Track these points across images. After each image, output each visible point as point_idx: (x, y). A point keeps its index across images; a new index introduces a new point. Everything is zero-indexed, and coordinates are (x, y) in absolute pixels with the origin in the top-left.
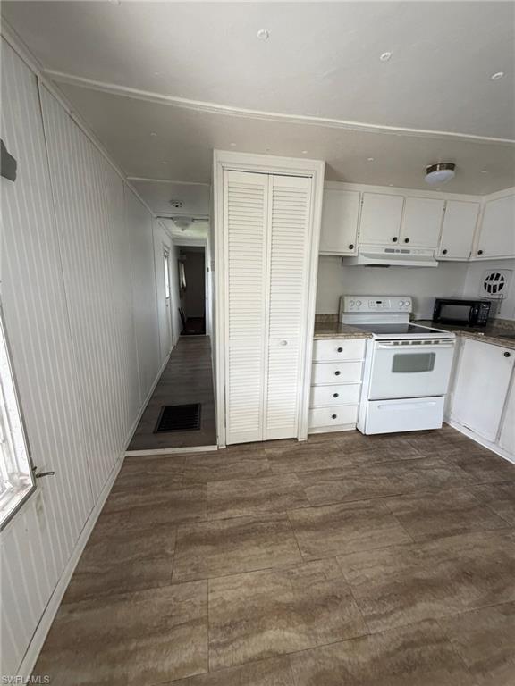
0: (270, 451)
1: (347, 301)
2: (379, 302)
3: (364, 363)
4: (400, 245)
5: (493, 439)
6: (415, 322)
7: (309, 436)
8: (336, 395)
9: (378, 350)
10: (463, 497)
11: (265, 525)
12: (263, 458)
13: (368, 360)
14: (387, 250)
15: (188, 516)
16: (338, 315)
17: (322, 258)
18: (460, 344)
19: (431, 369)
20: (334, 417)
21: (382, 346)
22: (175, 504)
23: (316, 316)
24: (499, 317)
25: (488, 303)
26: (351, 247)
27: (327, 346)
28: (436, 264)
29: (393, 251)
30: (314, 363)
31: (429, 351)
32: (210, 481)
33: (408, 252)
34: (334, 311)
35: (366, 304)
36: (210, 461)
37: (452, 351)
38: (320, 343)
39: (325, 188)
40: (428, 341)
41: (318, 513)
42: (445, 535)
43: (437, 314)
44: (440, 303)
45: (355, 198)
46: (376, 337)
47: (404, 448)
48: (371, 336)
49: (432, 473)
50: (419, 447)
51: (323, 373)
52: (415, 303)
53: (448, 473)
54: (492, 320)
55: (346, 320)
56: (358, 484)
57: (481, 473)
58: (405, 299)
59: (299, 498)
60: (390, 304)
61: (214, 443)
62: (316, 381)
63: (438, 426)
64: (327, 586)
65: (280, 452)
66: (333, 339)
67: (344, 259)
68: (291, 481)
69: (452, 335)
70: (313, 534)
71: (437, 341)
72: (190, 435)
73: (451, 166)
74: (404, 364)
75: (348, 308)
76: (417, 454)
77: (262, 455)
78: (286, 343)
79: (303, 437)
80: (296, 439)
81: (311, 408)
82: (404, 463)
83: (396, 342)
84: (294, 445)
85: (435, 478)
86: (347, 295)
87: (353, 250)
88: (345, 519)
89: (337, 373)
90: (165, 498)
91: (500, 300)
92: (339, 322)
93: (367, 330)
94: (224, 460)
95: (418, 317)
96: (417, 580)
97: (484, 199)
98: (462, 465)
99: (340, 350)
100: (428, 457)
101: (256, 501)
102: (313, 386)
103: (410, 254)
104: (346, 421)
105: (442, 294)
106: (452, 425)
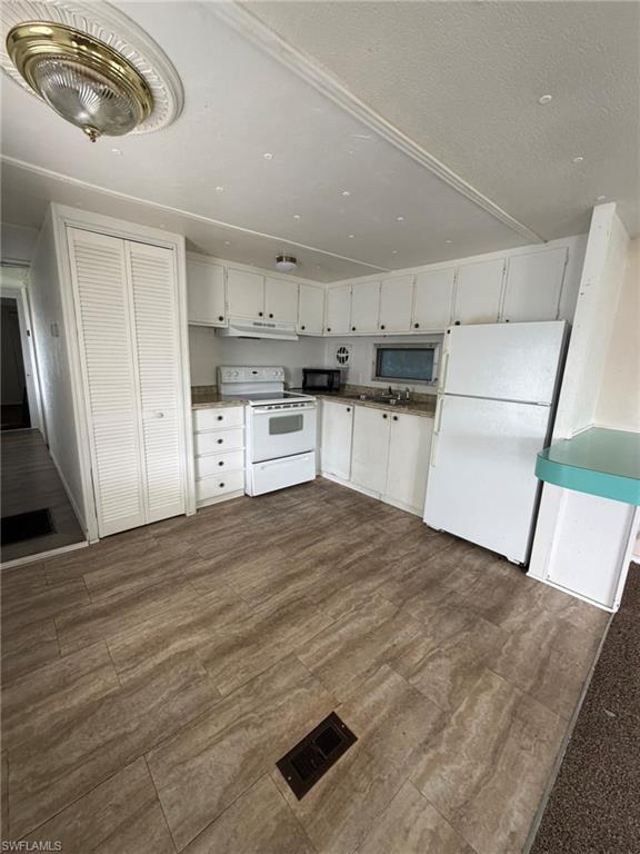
0: (156, 531)
1: (224, 371)
2: (255, 373)
3: (244, 430)
4: (265, 320)
5: (347, 478)
6: (289, 390)
7: (198, 510)
8: (221, 464)
9: (254, 415)
10: (325, 520)
11: (160, 586)
12: (149, 539)
13: (248, 426)
14: (255, 324)
15: (65, 607)
16: (217, 386)
17: (193, 328)
18: (321, 405)
19: (301, 428)
20: (222, 485)
21: (258, 411)
22: (42, 604)
23: (192, 388)
24: (348, 383)
25: (339, 372)
26: (221, 319)
27: (207, 415)
28: (297, 338)
29: (260, 324)
30: (195, 433)
31: (297, 413)
32: (85, 573)
33: (273, 326)
34: (213, 383)
35: (243, 375)
36: (81, 558)
37: (315, 412)
38: (199, 413)
39: (187, 258)
40: (296, 405)
41: (212, 562)
42: (311, 545)
43: (305, 383)
44: (306, 372)
45: (220, 271)
46: (252, 403)
47: (285, 499)
48: (247, 403)
49: (305, 511)
50: (297, 497)
51: (206, 443)
52: (287, 372)
53: (317, 508)
54: (344, 385)
55: (224, 391)
56: (246, 533)
57: (339, 503)
58: (278, 369)
59: (193, 557)
60: (265, 374)
61: (83, 539)
62: (200, 452)
63: (313, 477)
64: (221, 602)
65: (168, 529)
66: (213, 407)
67: (216, 329)
68: (183, 548)
69: (313, 398)
70: (207, 577)
71: (303, 403)
72: (45, 540)
73: (293, 260)
74: (279, 427)
75: (225, 378)
76: (294, 501)
77: (147, 537)
78: (162, 415)
79: (191, 511)
80: (184, 515)
81: (197, 480)
82: (285, 510)
83: (270, 407)
84: (182, 521)
85: (307, 514)
86: (224, 366)
87: (223, 322)
88: (236, 559)
89: (220, 441)
90: (28, 603)
91: (348, 369)
92: (218, 394)
93: (244, 399)
94: (99, 552)
95: (292, 385)
96: (289, 576)
97: (327, 286)
98: (327, 501)
99: (220, 418)
100: (303, 502)
101: (146, 573)
102: (196, 457)
103: (276, 328)
104: (235, 488)
105: (308, 365)
106: (324, 475)
